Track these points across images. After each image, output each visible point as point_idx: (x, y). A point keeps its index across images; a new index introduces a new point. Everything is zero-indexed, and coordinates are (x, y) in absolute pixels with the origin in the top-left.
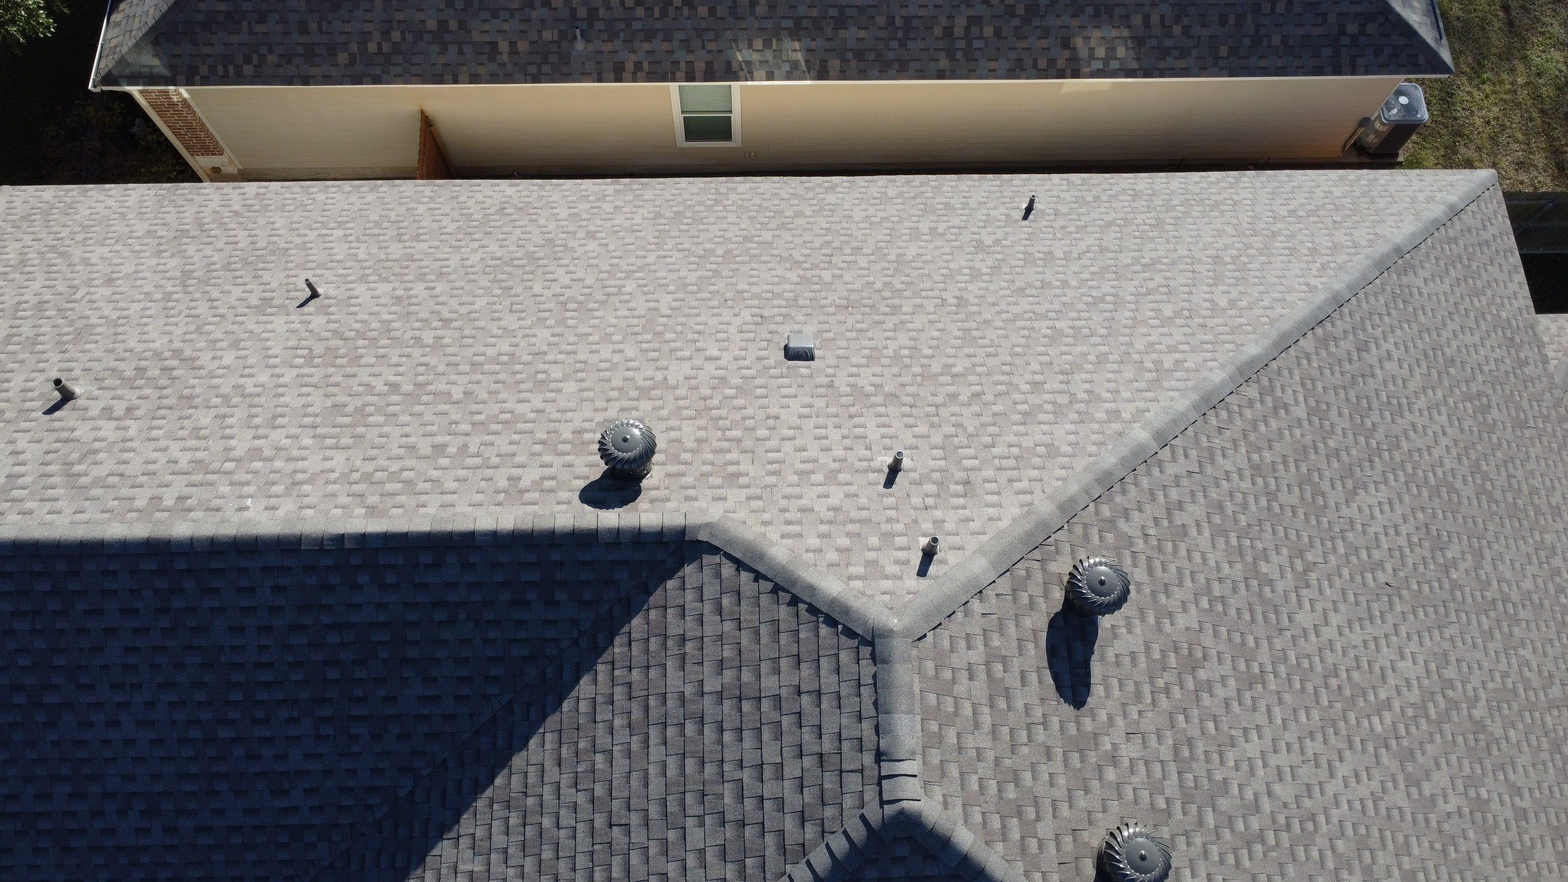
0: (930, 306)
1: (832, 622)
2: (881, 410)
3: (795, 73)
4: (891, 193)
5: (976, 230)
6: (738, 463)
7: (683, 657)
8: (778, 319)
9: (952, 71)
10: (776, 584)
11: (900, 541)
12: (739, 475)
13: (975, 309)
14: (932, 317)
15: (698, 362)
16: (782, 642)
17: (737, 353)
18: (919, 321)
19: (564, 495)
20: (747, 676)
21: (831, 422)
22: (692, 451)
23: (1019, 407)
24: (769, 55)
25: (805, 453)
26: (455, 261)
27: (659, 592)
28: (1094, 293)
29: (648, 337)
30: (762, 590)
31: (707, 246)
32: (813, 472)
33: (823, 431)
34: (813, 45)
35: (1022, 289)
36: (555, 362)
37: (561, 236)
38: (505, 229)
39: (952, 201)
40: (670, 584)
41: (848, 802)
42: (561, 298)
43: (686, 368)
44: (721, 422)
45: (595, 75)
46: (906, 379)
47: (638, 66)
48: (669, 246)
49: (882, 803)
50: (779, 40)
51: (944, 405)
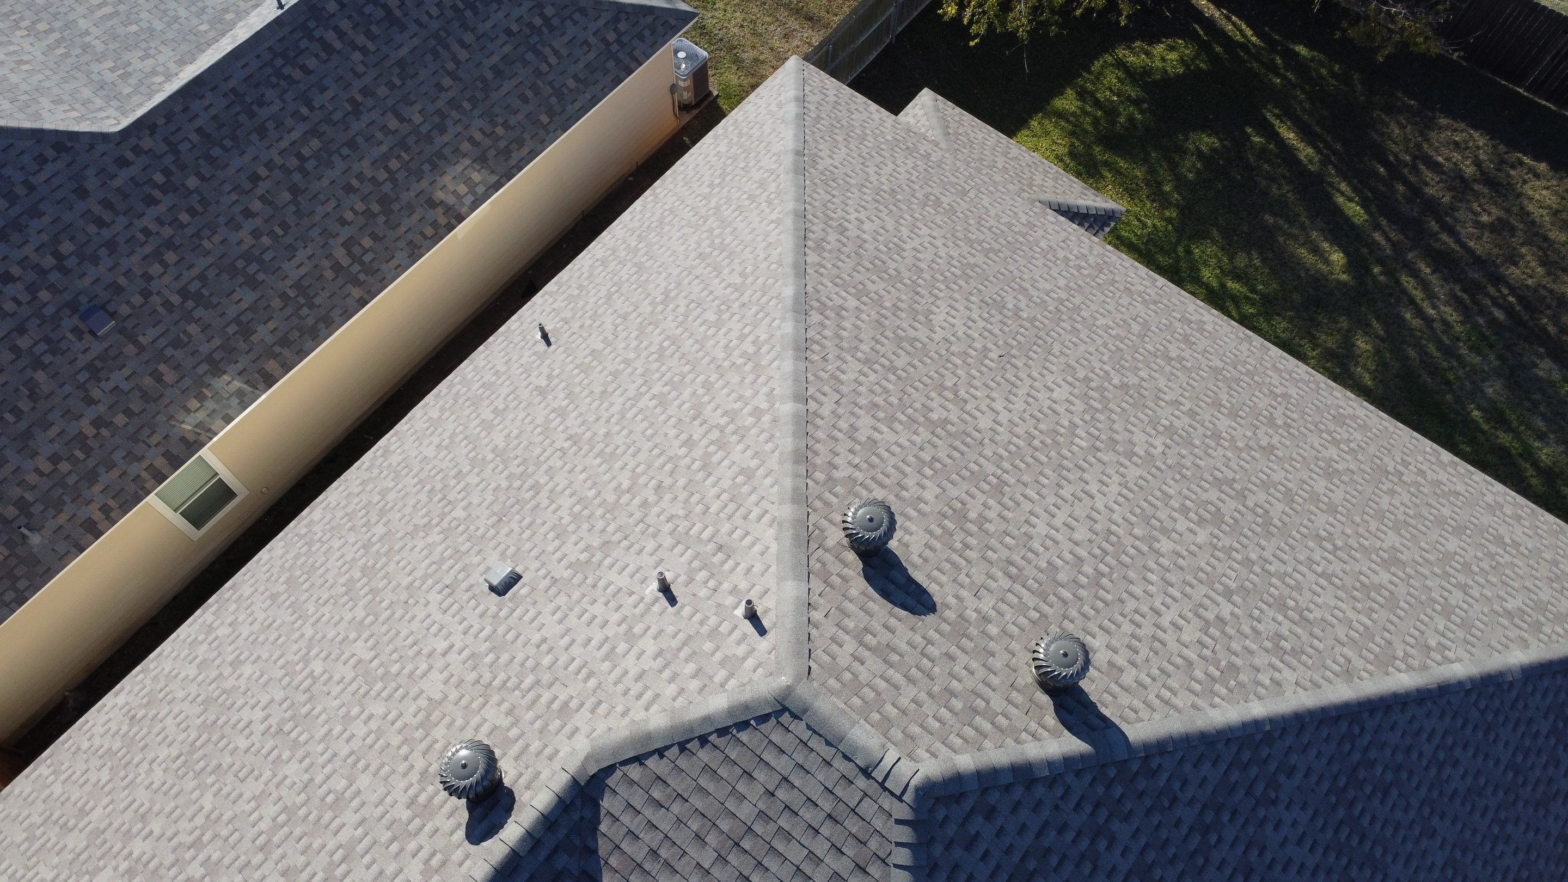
0: (556, 462)
1: (743, 725)
2: (608, 561)
3: (246, 399)
4: (435, 414)
5: (525, 383)
6: (556, 697)
7: (667, 864)
8: (461, 576)
9: (368, 292)
10: (679, 744)
11: (724, 628)
12: (566, 704)
13: (588, 434)
14: (567, 467)
15: (440, 663)
16: (724, 776)
17: (461, 628)
18: (561, 480)
19: (458, 855)
20: (725, 825)
21: (585, 603)
22: (513, 724)
23: (694, 467)
24: (210, 405)
25: (593, 642)
26: (142, 795)
27: (600, 842)
28: (653, 349)
29: (379, 686)
30: (673, 759)
31: (342, 580)
32: (614, 648)
33: (587, 615)
35: (604, 392)
36: (328, 778)
37: (211, 688)
38: (155, 730)
39: (484, 379)
40: (603, 827)
41: (878, 823)
42: (272, 730)
43: (435, 676)
44: (509, 684)
45: (73, 550)
46: (600, 525)
47: (106, 510)
48: (312, 610)
49: (900, 798)
50: (208, 386)
51: (646, 515)
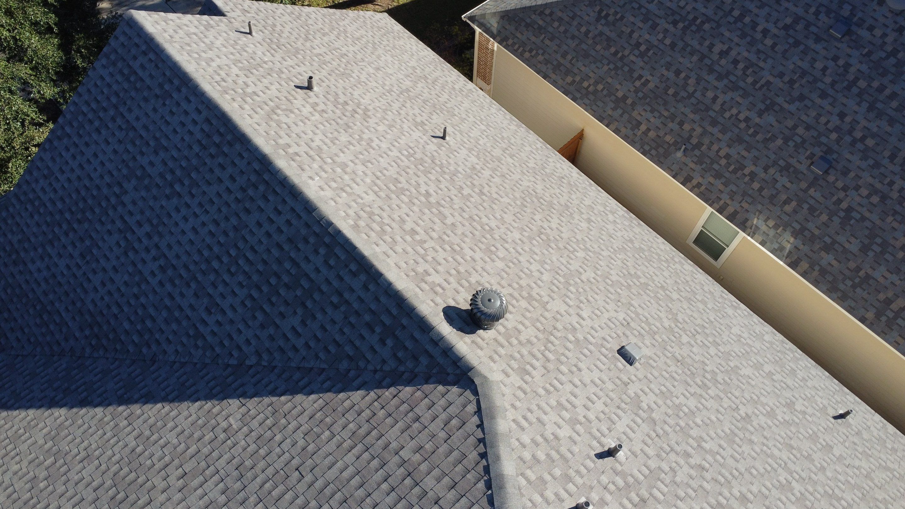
0: (726, 403)
1: (489, 486)
2: (639, 421)
3: (778, 252)
4: (767, 337)
5: (797, 396)
6: (535, 369)
7: (409, 427)
8: (636, 332)
9: (871, 323)
10: (484, 438)
11: (570, 486)
12: (529, 374)
13: (751, 429)
14: (721, 409)
15: (571, 311)
16: (456, 469)
17: (596, 326)
18: (711, 404)
19: (439, 300)
20: (424, 467)
21: (604, 399)
22: (520, 343)
23: (720, 498)
24: (772, 233)
25: (573, 398)
26: (516, 177)
27: (432, 386)
28: (837, 491)
29: (562, 280)
30: (475, 434)
31: (639, 273)
32: (567, 410)
33: (595, 398)
34: (801, 247)
35: (793, 448)
36: (506, 249)
37: (575, 209)
38: (553, 185)
39: (798, 371)
40: (440, 388)
42: (543, 230)
43: (563, 308)
44: (550, 345)
45: (674, 173)
46: (671, 422)
47: (699, 185)
48: (620, 257)
50: (784, 230)
51: (677, 454)
